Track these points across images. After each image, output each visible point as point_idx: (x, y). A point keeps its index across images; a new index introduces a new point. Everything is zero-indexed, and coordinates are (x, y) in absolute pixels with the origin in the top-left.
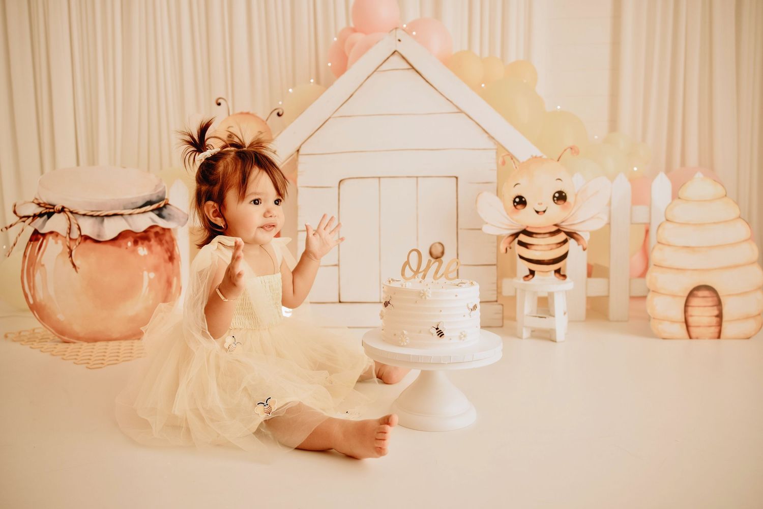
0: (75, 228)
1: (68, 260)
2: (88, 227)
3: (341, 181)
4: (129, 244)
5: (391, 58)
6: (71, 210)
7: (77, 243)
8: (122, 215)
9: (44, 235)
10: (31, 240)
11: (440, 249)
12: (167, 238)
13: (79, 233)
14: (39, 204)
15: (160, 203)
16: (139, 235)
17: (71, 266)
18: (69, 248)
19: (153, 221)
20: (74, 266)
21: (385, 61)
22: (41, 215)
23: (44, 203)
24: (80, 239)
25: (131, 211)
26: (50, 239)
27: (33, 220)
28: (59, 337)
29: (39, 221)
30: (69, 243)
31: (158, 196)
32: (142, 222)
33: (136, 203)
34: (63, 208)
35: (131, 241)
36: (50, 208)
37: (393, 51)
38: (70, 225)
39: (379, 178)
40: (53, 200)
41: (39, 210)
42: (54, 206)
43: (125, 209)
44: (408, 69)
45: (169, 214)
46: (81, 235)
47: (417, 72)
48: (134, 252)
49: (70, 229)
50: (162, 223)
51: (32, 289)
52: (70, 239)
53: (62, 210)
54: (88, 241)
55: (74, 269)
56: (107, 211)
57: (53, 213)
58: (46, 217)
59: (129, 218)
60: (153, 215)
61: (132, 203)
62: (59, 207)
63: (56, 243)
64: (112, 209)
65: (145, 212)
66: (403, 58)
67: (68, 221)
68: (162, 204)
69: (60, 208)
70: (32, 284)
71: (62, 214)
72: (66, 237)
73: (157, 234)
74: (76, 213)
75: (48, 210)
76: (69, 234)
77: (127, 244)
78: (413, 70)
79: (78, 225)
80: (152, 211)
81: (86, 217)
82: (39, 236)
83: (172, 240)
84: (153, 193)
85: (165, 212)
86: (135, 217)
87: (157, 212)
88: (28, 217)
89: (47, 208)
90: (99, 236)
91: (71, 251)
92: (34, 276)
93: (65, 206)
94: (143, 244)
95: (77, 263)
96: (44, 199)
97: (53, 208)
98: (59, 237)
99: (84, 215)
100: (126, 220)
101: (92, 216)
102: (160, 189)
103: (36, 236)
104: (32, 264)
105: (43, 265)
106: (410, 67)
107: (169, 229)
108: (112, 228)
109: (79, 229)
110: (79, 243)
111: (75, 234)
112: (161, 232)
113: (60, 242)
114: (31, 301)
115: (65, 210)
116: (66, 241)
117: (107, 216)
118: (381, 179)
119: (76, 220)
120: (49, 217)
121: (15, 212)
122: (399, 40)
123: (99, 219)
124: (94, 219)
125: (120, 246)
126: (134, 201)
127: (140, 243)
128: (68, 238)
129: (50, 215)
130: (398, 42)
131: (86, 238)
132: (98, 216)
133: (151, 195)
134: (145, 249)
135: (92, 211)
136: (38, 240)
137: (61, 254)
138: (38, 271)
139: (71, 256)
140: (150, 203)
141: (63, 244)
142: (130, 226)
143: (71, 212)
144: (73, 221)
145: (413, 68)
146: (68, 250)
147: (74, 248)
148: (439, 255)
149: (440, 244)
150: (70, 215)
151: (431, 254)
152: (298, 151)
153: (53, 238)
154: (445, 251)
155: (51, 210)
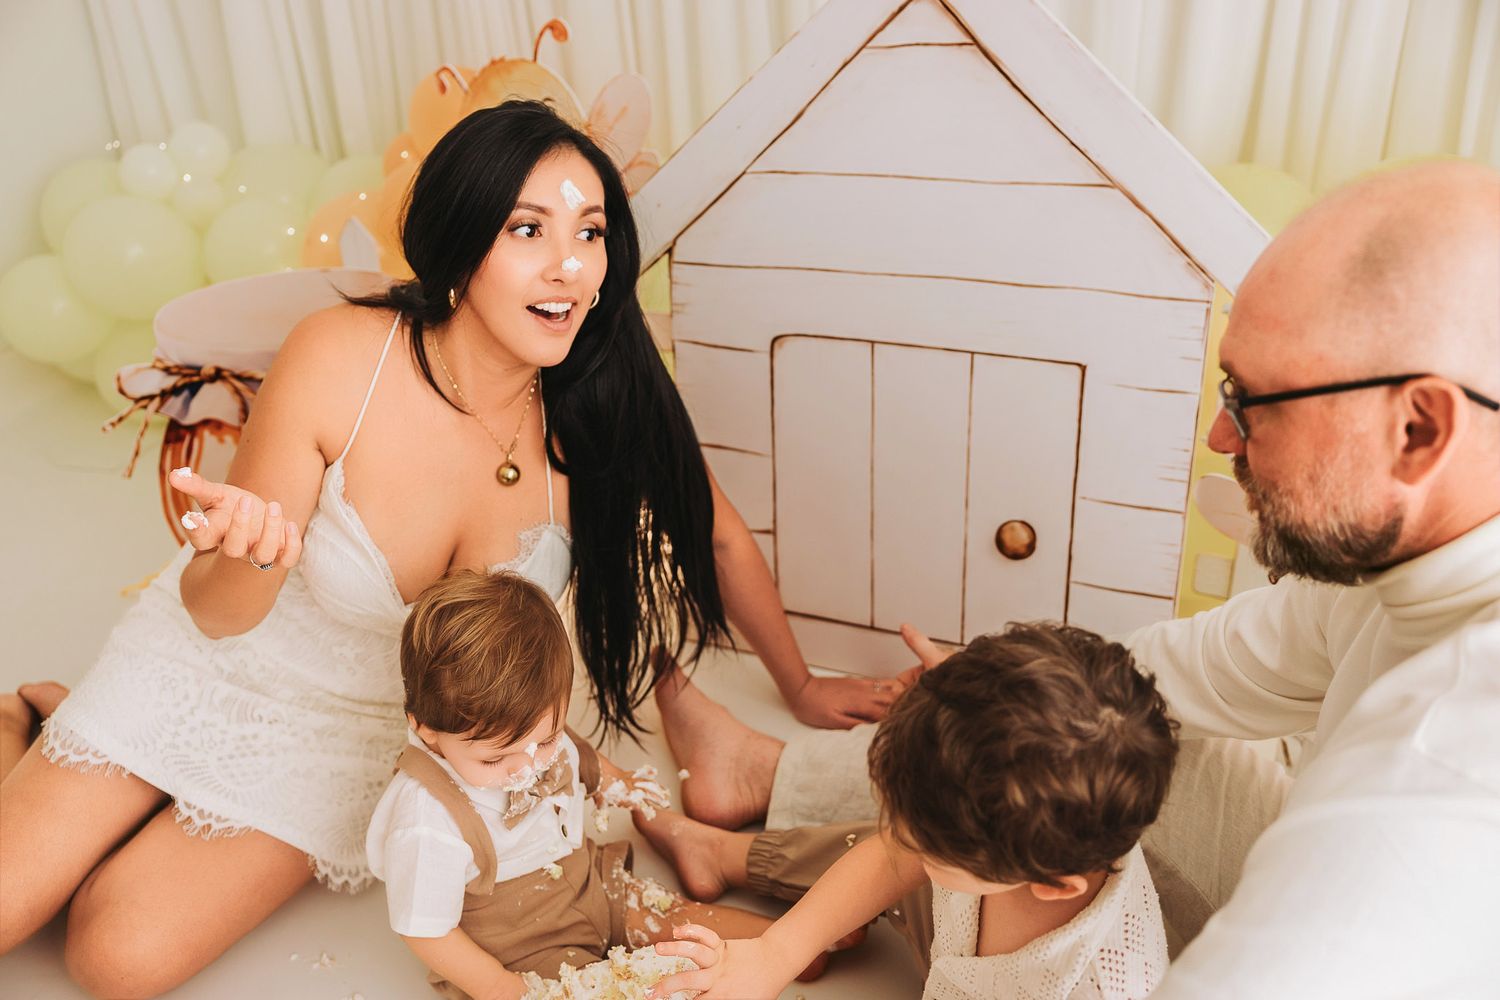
3: (775, 340)
6: (237, 372)
9: (193, 429)
14: (167, 370)
22: (175, 391)
23: (177, 366)
26: (207, 435)
27: (163, 403)
29: (175, 404)
34: (219, 371)
36: (192, 375)
39: (873, 343)
41: (171, 381)
42: (199, 369)
47: (984, 51)
53: (218, 375)
57: (201, 383)
58: (186, 394)
62: (208, 370)
67: (237, 398)
69: (212, 372)
71: (216, 383)
74: (246, 378)
75: (187, 380)
78: (975, 47)
82: (183, 431)
88: (151, 397)
89: (187, 375)
93: (222, 364)
97: (198, 374)
103: (177, 432)
115: (225, 374)
118: (878, 346)
120: (192, 395)
121: (122, 392)
129: (194, 389)
143: (239, 377)
145: (976, 43)
148: (1022, 550)
149: (1024, 523)
150: (239, 385)
151: (1000, 544)
152: (670, 251)
153: (212, 433)
154: (1038, 544)
155: (196, 379)
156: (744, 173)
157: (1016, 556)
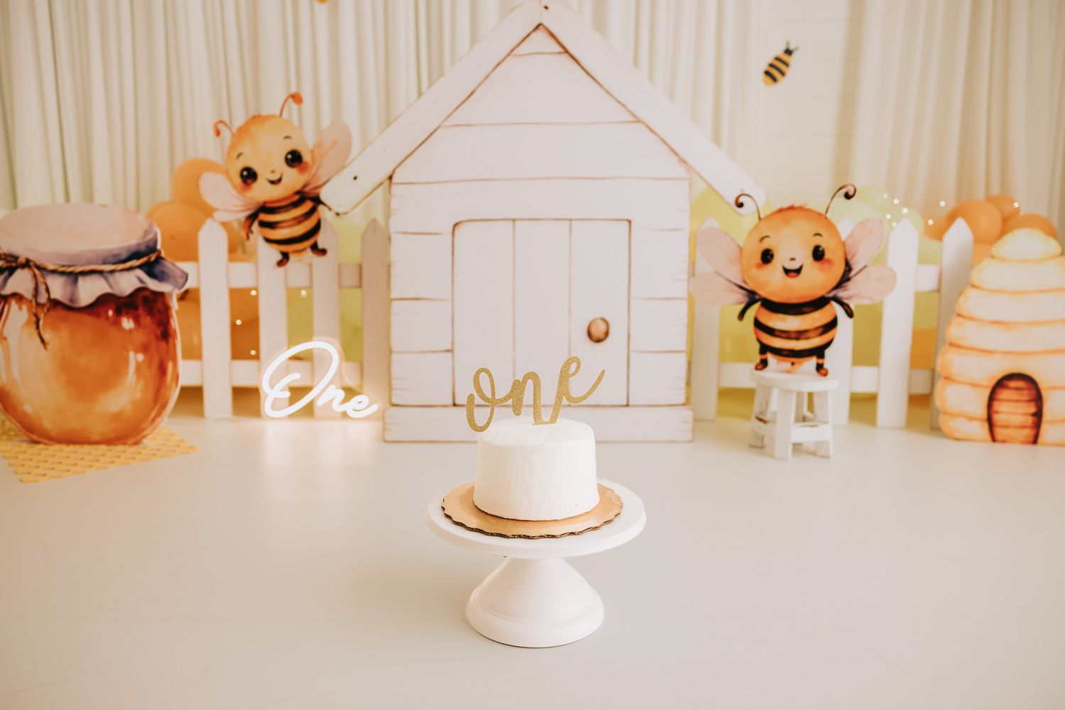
0: (42, 288)
1: (34, 332)
2: (58, 288)
3: (456, 225)
4: (111, 313)
5: (534, 35)
6: (38, 263)
7: (45, 310)
8: (101, 272)
9: (6, 298)
11: (602, 328)
12: (160, 306)
13: (47, 296)
15: (151, 255)
16: (122, 300)
17: (38, 340)
18: (36, 315)
19: (141, 281)
20: (43, 341)
21: (524, 40)
23: (5, 254)
24: (48, 305)
25: (112, 267)
26: (13, 303)
28: (27, 436)
30: (36, 309)
31: (148, 246)
32: (127, 283)
33: (119, 255)
34: (28, 261)
35: (112, 309)
36: (12, 262)
37: (536, 24)
38: (37, 285)
39: (514, 220)
40: (14, 251)
42: (16, 258)
43: (104, 263)
44: (559, 53)
45: (163, 272)
46: (49, 299)
47: (573, 57)
48: (117, 323)
50: (153, 285)
52: (37, 304)
53: (27, 264)
54: (59, 307)
55: (42, 346)
56: (82, 266)
57: (16, 268)
58: (6, 273)
59: (111, 278)
60: (140, 273)
61: (114, 256)
62: (22, 260)
63: (20, 308)
64: (89, 264)
65: (130, 269)
66: (552, 35)
67: (34, 281)
68: (153, 257)
69: (25, 261)
71: (26, 269)
72: (31, 302)
73: (146, 299)
74: (44, 269)
75: (9, 265)
76: (35, 297)
77: (107, 313)
78: (566, 55)
79: (46, 286)
80: (140, 267)
81: (55, 274)
82: (2, 300)
83: (167, 308)
84: (141, 241)
85: (157, 269)
86: (117, 275)
87: (146, 269)
89: (8, 261)
90: (72, 300)
91: (38, 321)
93: (32, 257)
94: (127, 313)
95: (46, 336)
97: (16, 261)
98: (24, 301)
99: (54, 272)
100: (106, 279)
101: (63, 273)
102: (150, 237)
106: (560, 49)
107: (162, 295)
108: (89, 290)
109: (48, 290)
110: (48, 310)
111: (43, 299)
112: (151, 297)
113: (25, 307)
115: (32, 264)
116: (32, 306)
117: (84, 273)
118: (517, 223)
119: (44, 278)
120: (11, 274)
122: (546, 8)
123: (72, 278)
124: (65, 277)
125: (98, 316)
126: (116, 252)
127: (124, 311)
128: (34, 303)
129: (11, 271)
130: (544, 10)
131: (55, 304)
132: (70, 273)
133: (139, 244)
134: (131, 321)
135: (63, 266)
137: (27, 323)
138: (1, 347)
139: (38, 327)
140: (135, 255)
141: (28, 311)
142: (111, 287)
143: (38, 267)
144: (40, 279)
145: (567, 51)
146: (34, 319)
147: (42, 316)
148: (602, 336)
149: (604, 320)
150: (37, 272)
151: (590, 334)
152: (390, 178)
153: (17, 302)
154: (612, 331)
155: (14, 264)
156: (439, 127)
157: (599, 341)
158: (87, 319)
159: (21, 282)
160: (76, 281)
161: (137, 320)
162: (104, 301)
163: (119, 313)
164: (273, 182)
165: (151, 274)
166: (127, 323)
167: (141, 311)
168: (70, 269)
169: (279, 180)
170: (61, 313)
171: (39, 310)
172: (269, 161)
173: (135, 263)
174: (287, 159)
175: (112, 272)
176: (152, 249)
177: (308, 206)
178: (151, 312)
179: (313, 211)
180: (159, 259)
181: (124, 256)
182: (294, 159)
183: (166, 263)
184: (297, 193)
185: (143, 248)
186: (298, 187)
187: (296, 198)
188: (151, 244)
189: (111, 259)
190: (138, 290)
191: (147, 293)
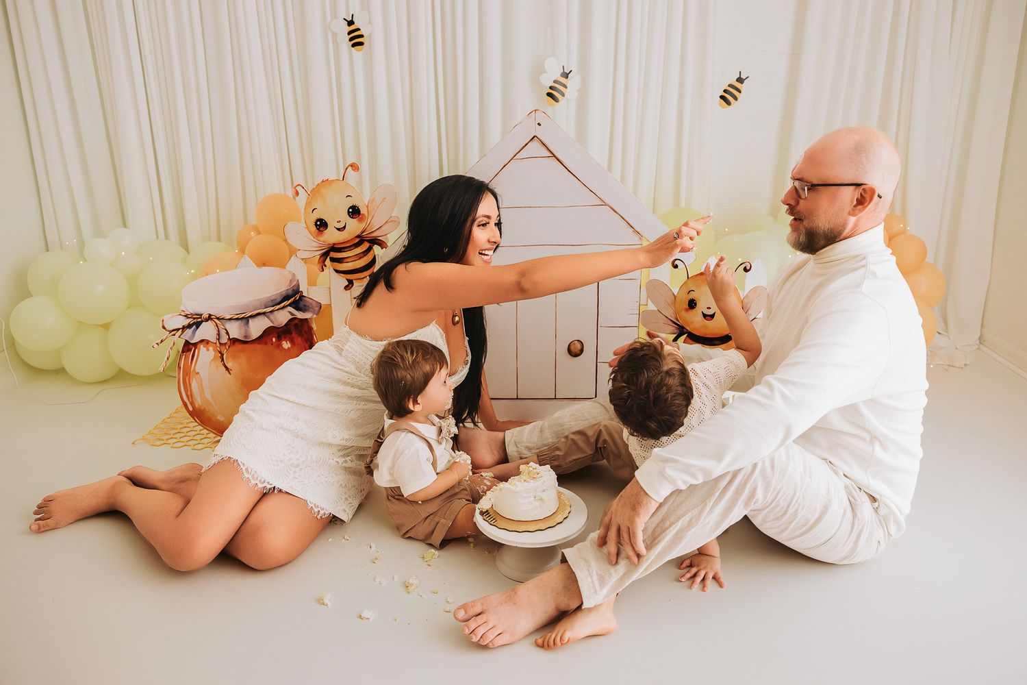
0: (223, 333)
1: (221, 364)
2: (235, 330)
4: (274, 340)
6: (218, 316)
7: (227, 347)
8: (264, 313)
9: (195, 345)
10: (183, 352)
12: (306, 328)
13: (227, 337)
14: (186, 316)
15: (296, 296)
16: (281, 330)
17: (224, 369)
18: (220, 352)
19: (292, 314)
20: (227, 369)
22: (189, 326)
23: (191, 314)
24: (229, 343)
25: (272, 309)
26: (202, 347)
27: (183, 332)
29: (189, 332)
30: (220, 348)
31: (293, 290)
32: (282, 318)
33: (276, 299)
34: (210, 315)
35: (275, 337)
36: (198, 318)
38: (219, 331)
40: (199, 311)
41: (187, 322)
42: (201, 315)
43: (266, 308)
45: (305, 306)
46: (230, 339)
48: (279, 346)
49: (219, 335)
50: (300, 315)
51: (190, 398)
52: (220, 344)
53: (210, 318)
54: (237, 343)
55: (227, 372)
56: (250, 312)
57: (202, 322)
58: (194, 326)
59: (271, 316)
60: (290, 309)
61: (272, 301)
62: (205, 316)
63: (208, 350)
64: (255, 309)
65: (284, 307)
67: (216, 328)
68: (298, 297)
69: (207, 316)
70: (189, 393)
71: (209, 321)
72: (216, 343)
73: (296, 326)
74: (223, 319)
75: (195, 320)
76: (219, 339)
77: (272, 340)
79: (226, 330)
80: (289, 305)
81: (232, 321)
82: (191, 346)
83: (310, 329)
84: (288, 287)
85: (301, 304)
86: (276, 313)
87: (294, 306)
88: (178, 330)
89: (194, 318)
90: (246, 337)
91: (222, 355)
92: (190, 385)
93: (212, 313)
94: (285, 338)
95: (229, 365)
96: (190, 310)
97: (201, 318)
98: (210, 344)
99: (230, 319)
100: (268, 318)
101: (237, 319)
102: (294, 283)
103: (188, 347)
104: (187, 374)
105: (198, 373)
107: (306, 321)
108: (257, 327)
109: (227, 333)
110: (229, 347)
111: (224, 339)
112: (299, 324)
113: (211, 348)
114: (191, 409)
115: (212, 317)
116: (217, 347)
117: (252, 317)
119: (223, 326)
120: (197, 328)
121: (164, 327)
123: (244, 321)
124: (240, 322)
125: (266, 344)
126: (272, 298)
127: (283, 337)
128: (218, 344)
129: (198, 325)
131: (234, 341)
132: (243, 318)
133: (287, 290)
134: (288, 342)
135: (237, 314)
136: (190, 350)
137: (214, 359)
138: (194, 380)
139: (223, 360)
140: (286, 298)
141: (214, 350)
142: (272, 322)
143: (218, 319)
144: (221, 327)
146: (220, 355)
147: (225, 352)
150: (218, 322)
153: (204, 346)
155: (199, 320)
158: (258, 347)
159: (207, 331)
160: (248, 323)
161: (292, 342)
162: (268, 332)
163: (279, 339)
164: (339, 229)
165: (298, 309)
166: (286, 345)
167: (294, 334)
168: (243, 315)
169: (345, 227)
170: (239, 346)
171: (223, 348)
172: (336, 213)
173: (287, 303)
174: (349, 212)
175: (272, 312)
176: (296, 291)
177: (366, 246)
178: (300, 334)
179: (370, 249)
180: (302, 296)
181: (279, 300)
182: (354, 212)
183: (305, 298)
184: (357, 237)
185: (290, 292)
186: (358, 232)
187: (357, 240)
188: (295, 288)
189: (271, 304)
190: (291, 320)
191: (296, 321)
